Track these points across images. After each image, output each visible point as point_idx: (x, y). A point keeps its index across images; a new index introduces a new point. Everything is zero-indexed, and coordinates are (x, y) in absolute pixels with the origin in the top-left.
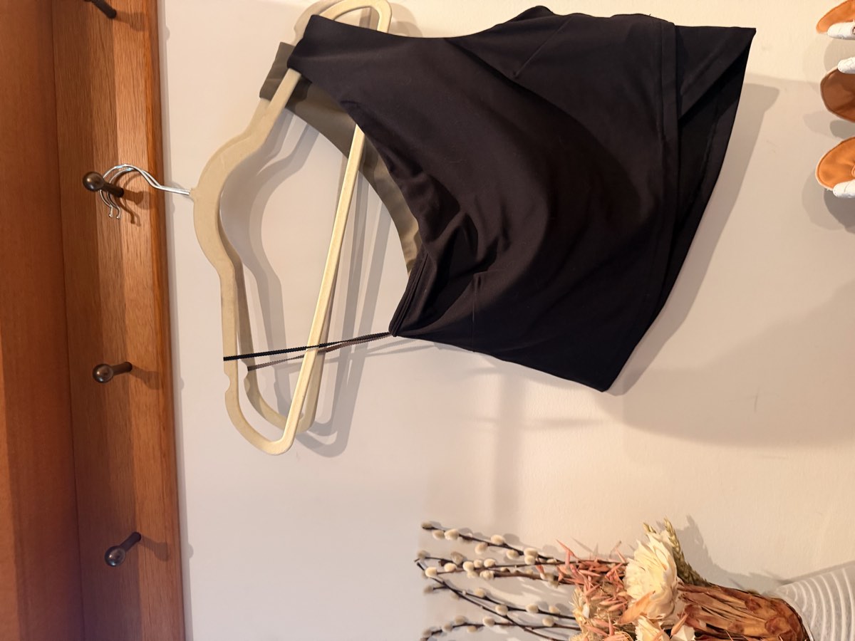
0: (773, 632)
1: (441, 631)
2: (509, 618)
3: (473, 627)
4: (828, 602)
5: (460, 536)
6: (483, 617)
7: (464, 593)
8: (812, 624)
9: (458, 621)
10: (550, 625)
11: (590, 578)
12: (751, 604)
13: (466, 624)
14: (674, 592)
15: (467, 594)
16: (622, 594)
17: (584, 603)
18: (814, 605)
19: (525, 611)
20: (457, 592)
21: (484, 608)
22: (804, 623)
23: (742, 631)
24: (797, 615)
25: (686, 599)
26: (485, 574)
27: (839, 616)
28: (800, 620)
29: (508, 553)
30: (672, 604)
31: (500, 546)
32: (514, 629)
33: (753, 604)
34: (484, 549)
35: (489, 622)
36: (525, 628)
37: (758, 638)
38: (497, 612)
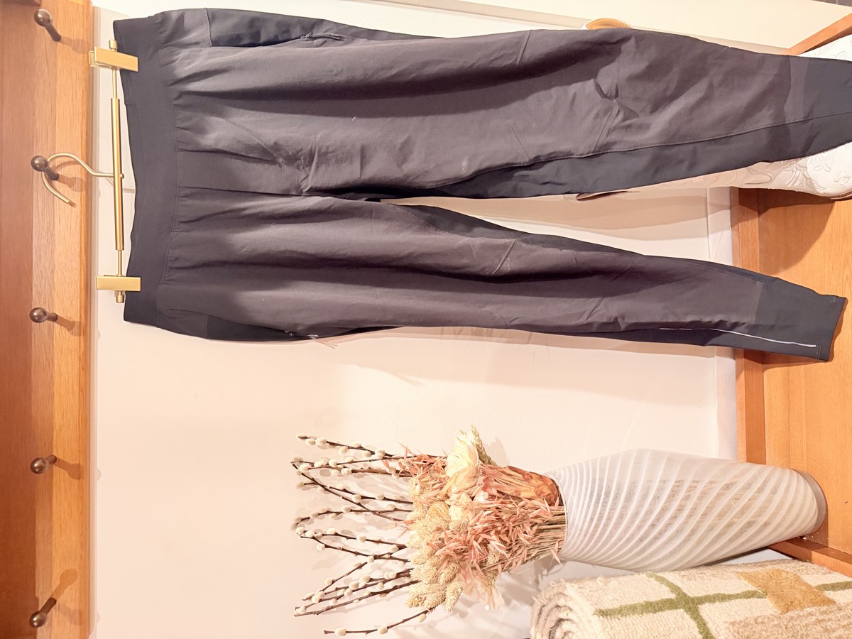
0: (539, 495)
1: (309, 518)
2: (361, 505)
3: (334, 514)
4: (576, 476)
5: (327, 442)
6: (342, 506)
7: (328, 488)
8: (564, 490)
9: (324, 510)
10: (392, 509)
11: (422, 468)
12: (526, 477)
13: (328, 512)
14: (477, 471)
15: (331, 488)
16: (443, 476)
17: (416, 484)
18: (568, 478)
19: (374, 499)
20: (323, 486)
21: (343, 498)
22: (560, 489)
23: (519, 494)
24: (556, 484)
25: (484, 473)
26: (344, 471)
27: (581, 484)
28: (557, 487)
29: (362, 455)
30: (476, 480)
31: (357, 448)
32: (366, 515)
33: (527, 476)
34: (345, 451)
35: (347, 510)
36: (374, 512)
37: (530, 499)
38: (354, 501)
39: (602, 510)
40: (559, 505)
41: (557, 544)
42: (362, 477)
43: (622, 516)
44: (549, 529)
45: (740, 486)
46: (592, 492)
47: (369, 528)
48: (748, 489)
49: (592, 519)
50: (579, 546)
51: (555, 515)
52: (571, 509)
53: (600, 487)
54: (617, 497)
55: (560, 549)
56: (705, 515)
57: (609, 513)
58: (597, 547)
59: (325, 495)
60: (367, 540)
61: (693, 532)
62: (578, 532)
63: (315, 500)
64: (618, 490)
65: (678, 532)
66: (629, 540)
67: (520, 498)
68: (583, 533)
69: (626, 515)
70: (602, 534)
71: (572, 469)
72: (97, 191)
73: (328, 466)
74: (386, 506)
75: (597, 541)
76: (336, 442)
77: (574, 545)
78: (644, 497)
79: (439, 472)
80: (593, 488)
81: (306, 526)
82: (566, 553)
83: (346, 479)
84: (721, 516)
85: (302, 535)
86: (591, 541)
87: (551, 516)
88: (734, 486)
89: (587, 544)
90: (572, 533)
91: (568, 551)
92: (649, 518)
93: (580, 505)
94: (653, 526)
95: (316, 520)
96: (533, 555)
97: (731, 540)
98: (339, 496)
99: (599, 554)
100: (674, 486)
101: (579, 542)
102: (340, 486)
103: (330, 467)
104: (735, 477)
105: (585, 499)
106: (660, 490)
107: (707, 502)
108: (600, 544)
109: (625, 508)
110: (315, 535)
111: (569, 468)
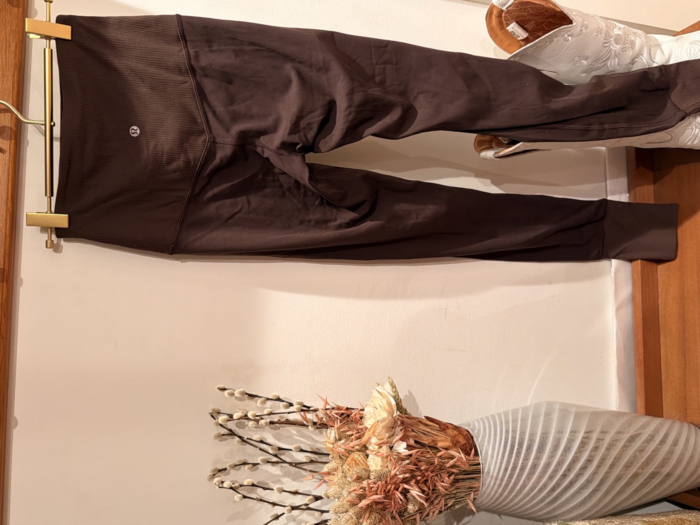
0: (456, 445)
1: (226, 469)
2: (278, 457)
3: (250, 465)
4: (490, 427)
5: (246, 394)
6: (259, 457)
7: (246, 438)
8: (480, 440)
9: (239, 461)
10: (308, 461)
13: (245, 464)
14: (395, 422)
15: (248, 439)
16: (361, 427)
18: (482, 429)
19: (291, 450)
20: (240, 437)
21: (260, 449)
22: (475, 439)
23: (436, 444)
24: (471, 435)
25: (402, 423)
26: (262, 422)
27: (495, 435)
28: (472, 438)
29: (281, 407)
30: (394, 430)
31: (276, 400)
32: (282, 467)
33: (443, 427)
34: (264, 402)
35: (263, 461)
36: (290, 464)
37: (447, 449)
38: (271, 452)
39: (515, 460)
40: (474, 456)
41: (472, 495)
42: (279, 429)
43: (535, 466)
44: (464, 479)
45: (644, 437)
46: (506, 443)
47: (285, 480)
48: (651, 440)
49: (506, 469)
50: (494, 496)
51: (470, 465)
52: (486, 460)
53: (514, 438)
54: (529, 448)
55: (474, 499)
56: (612, 466)
57: (522, 464)
58: (511, 497)
59: (241, 446)
60: (284, 491)
61: (602, 482)
62: (493, 481)
63: (231, 451)
64: (531, 440)
65: (589, 481)
66: (541, 490)
67: (437, 448)
68: (498, 482)
69: (539, 465)
70: (516, 484)
71: (485, 420)
72: (25, 140)
73: (246, 417)
74: (302, 457)
75: (511, 491)
76: (254, 394)
77: (489, 495)
78: (556, 447)
79: (357, 423)
80: (506, 439)
81: (222, 476)
82: (481, 502)
83: (264, 431)
84: (628, 466)
85: (220, 486)
86: (505, 491)
87: (468, 465)
88: (639, 438)
89: (501, 494)
90: (487, 483)
91: (483, 500)
92: (561, 468)
93: (495, 456)
94: (564, 476)
95: (232, 472)
96: (449, 505)
97: (637, 490)
98: (256, 447)
99: (512, 504)
100: (583, 438)
101: (493, 493)
102: (256, 437)
103: (249, 419)
104: (639, 429)
105: (499, 450)
106: (571, 441)
107: (614, 453)
108: (514, 494)
109: (538, 458)
110: (233, 486)
111: (482, 419)
